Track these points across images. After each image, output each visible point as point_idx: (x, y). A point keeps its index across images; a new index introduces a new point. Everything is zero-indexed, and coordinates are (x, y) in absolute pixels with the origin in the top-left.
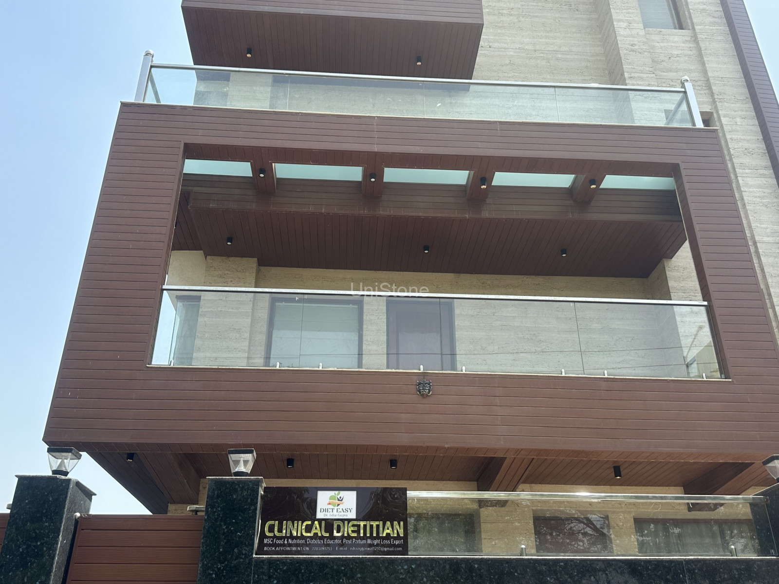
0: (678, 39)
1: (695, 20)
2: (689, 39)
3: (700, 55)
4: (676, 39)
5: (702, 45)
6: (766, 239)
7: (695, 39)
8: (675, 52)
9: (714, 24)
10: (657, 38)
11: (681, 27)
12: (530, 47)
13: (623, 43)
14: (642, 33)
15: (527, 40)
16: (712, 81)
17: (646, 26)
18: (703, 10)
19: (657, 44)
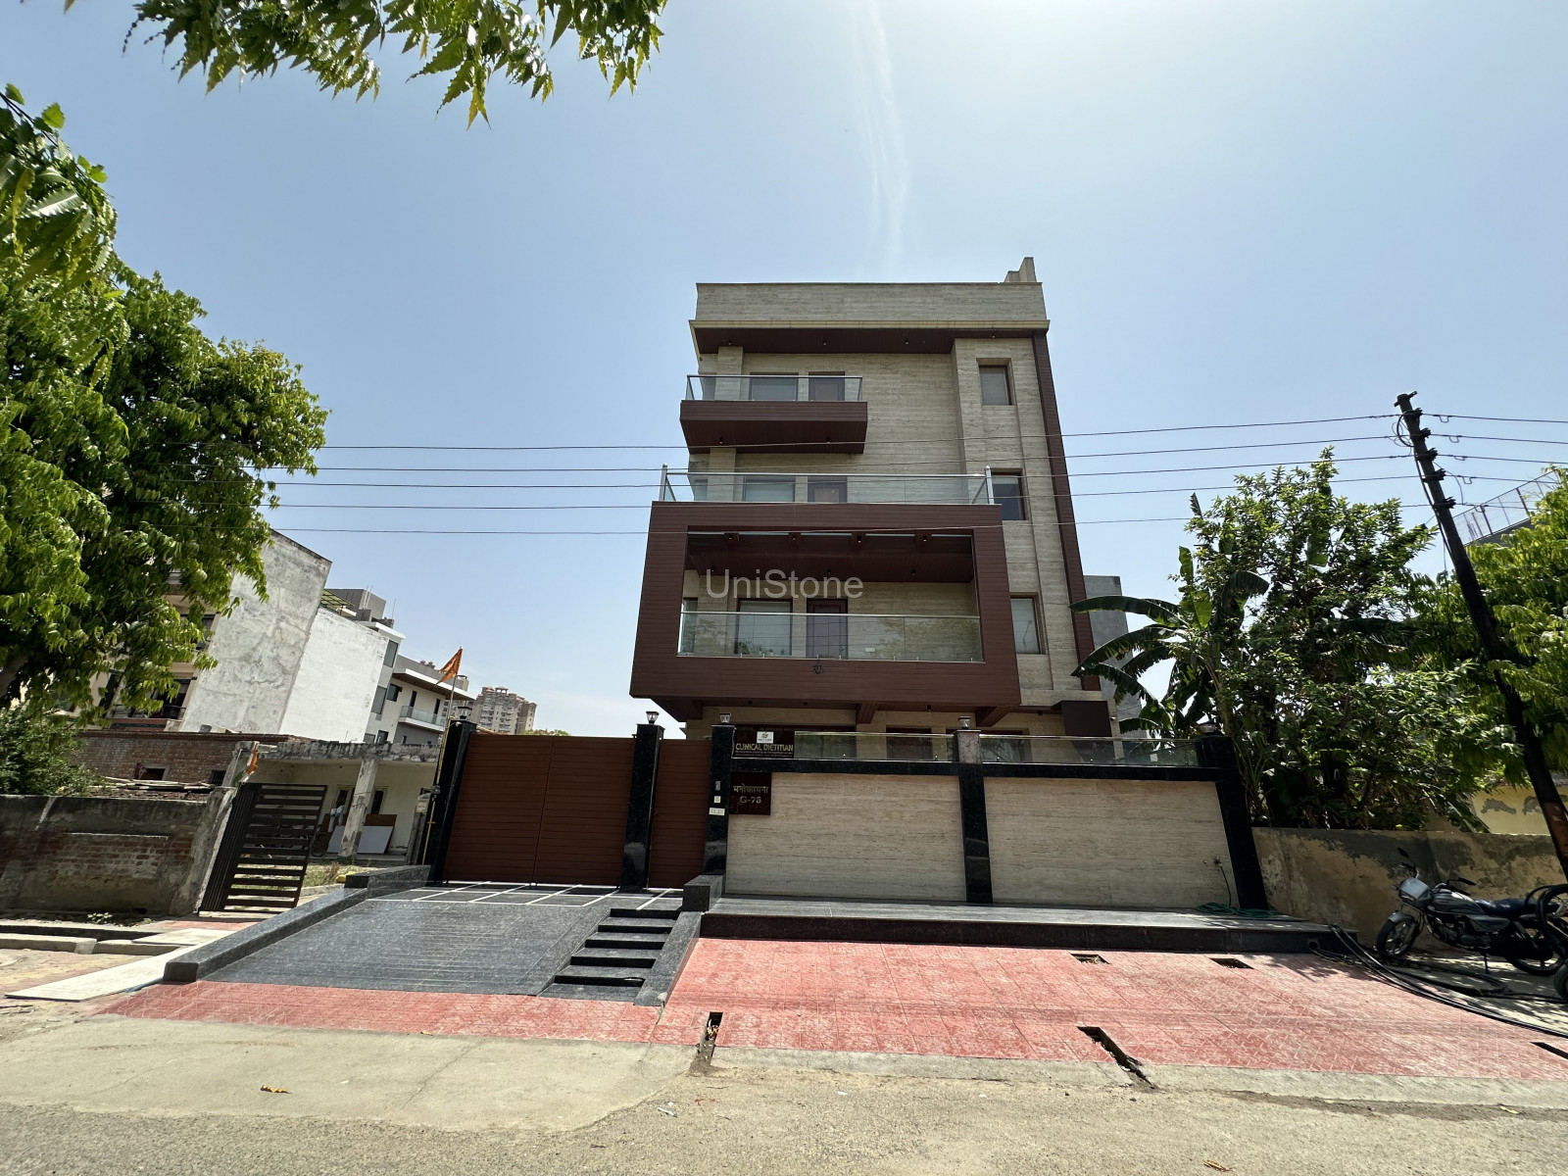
0: (1005, 412)
1: (1018, 399)
2: (1012, 412)
3: (1019, 426)
4: (1004, 413)
5: (1021, 418)
6: (1044, 559)
7: (1017, 413)
8: (1002, 424)
9: (1031, 400)
10: (990, 413)
11: (1011, 404)
12: (905, 419)
13: (965, 420)
14: (979, 410)
15: (903, 414)
16: (1024, 446)
17: (984, 403)
18: (1025, 390)
19: (989, 418)
